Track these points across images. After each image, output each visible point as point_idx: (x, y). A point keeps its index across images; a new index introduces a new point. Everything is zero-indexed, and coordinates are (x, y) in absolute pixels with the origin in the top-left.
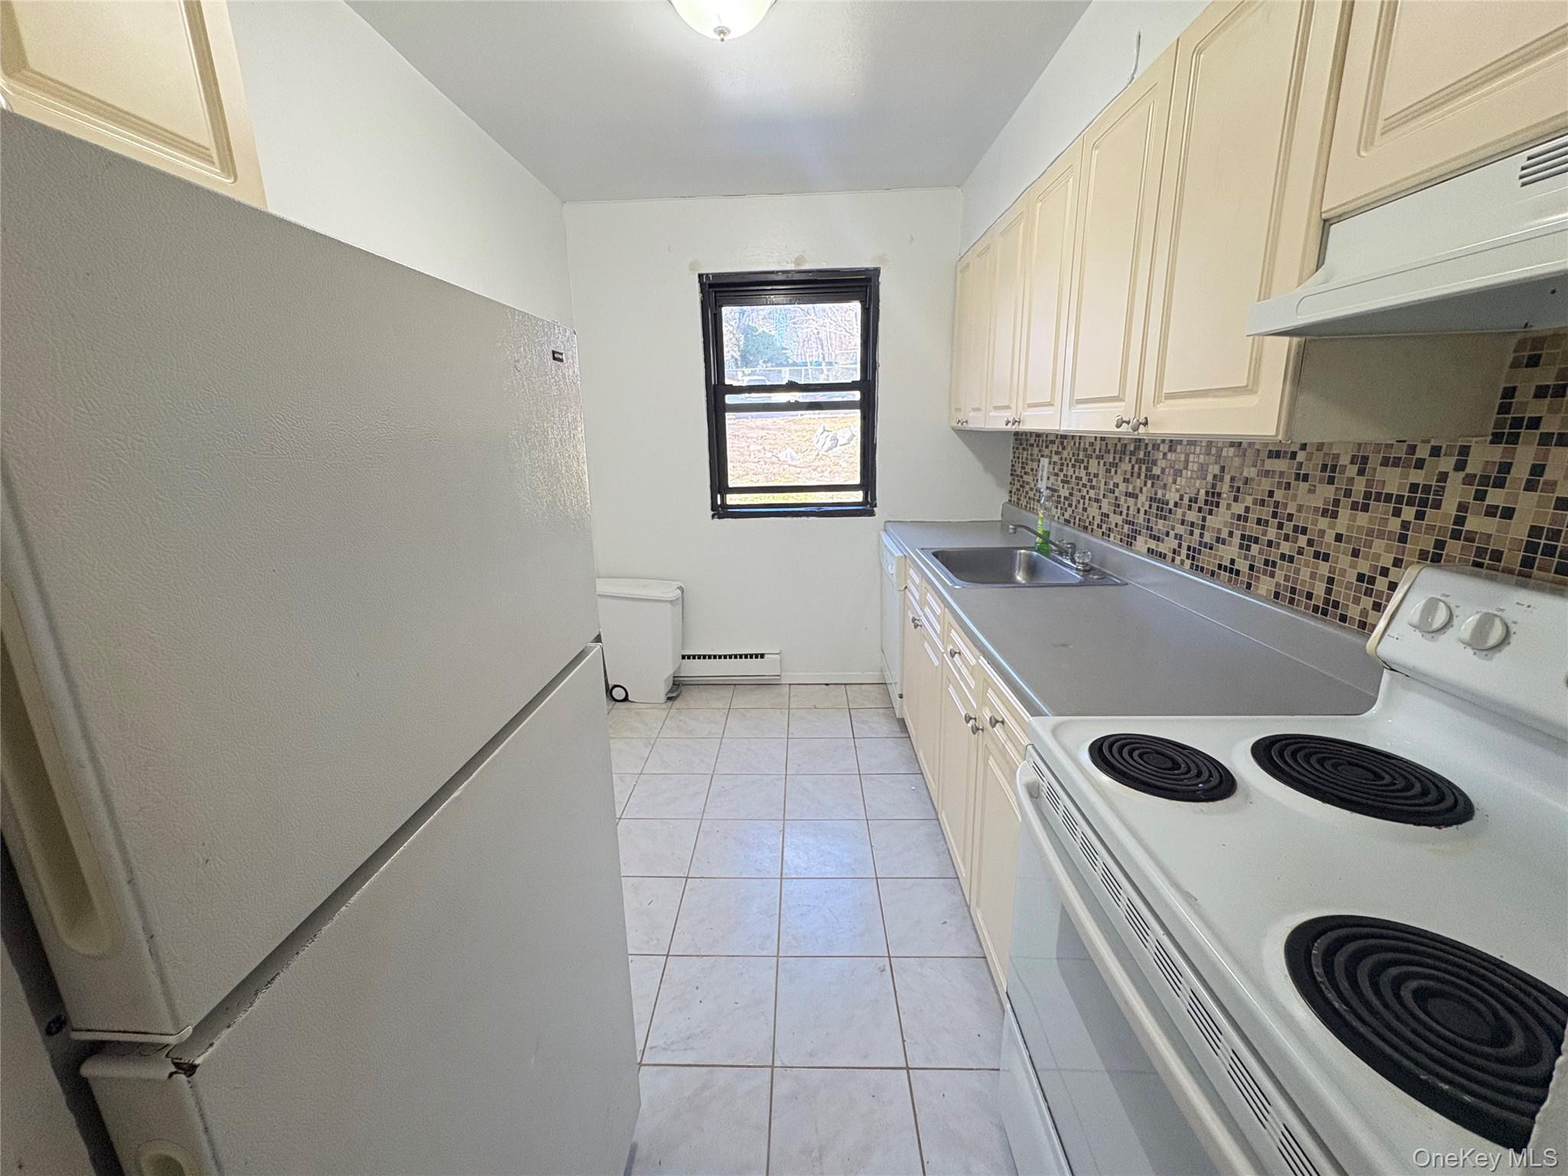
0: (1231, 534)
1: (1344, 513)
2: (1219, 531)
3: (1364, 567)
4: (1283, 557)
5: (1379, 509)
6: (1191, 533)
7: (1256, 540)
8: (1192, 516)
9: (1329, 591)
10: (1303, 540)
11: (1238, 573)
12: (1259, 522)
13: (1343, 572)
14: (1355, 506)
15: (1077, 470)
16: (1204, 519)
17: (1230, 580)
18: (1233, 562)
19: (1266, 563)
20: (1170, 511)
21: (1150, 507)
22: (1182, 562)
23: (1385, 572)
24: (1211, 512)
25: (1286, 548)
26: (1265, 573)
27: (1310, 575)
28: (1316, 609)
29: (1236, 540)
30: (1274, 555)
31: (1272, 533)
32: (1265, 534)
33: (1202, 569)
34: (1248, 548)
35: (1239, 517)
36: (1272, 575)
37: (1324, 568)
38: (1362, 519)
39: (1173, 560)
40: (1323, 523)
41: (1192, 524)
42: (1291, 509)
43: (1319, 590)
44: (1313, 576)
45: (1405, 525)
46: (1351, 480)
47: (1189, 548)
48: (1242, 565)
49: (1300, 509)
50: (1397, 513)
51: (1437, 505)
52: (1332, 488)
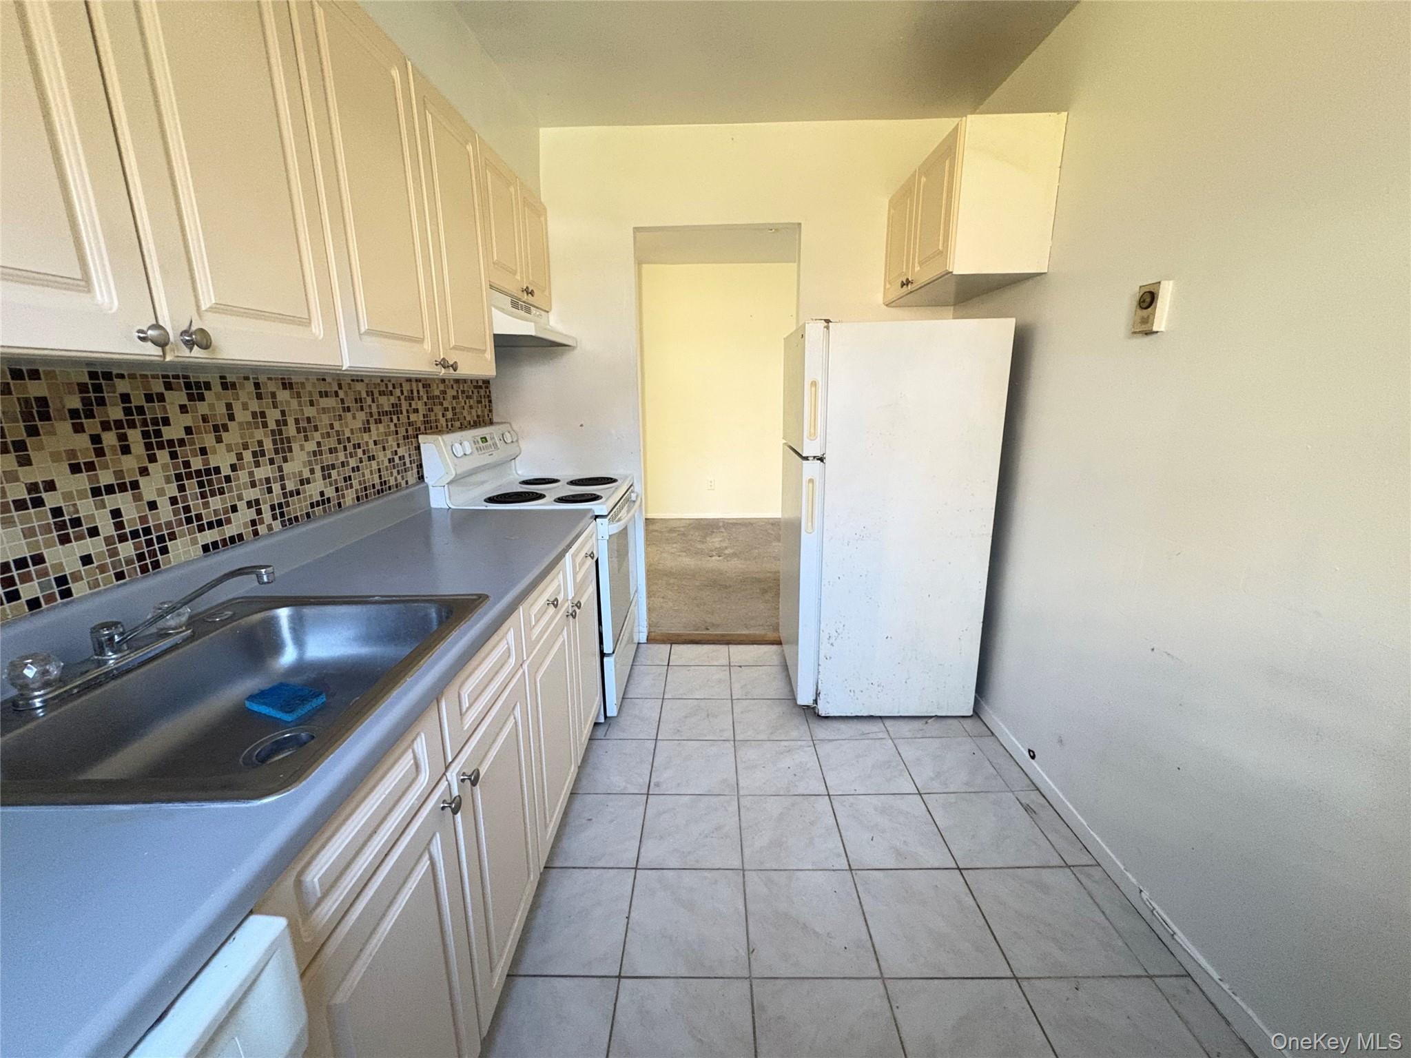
0: (312, 471)
1: (373, 427)
2: (300, 473)
4: (353, 470)
5: (385, 419)
6: (270, 490)
7: (333, 467)
8: (263, 472)
9: (380, 477)
10: (360, 452)
11: (329, 499)
12: (331, 451)
14: (376, 422)
16: (280, 469)
17: (324, 511)
18: (322, 494)
19: (345, 480)
27: (369, 474)
28: (378, 492)
31: (341, 456)
32: (337, 458)
34: (329, 476)
38: (381, 427)
40: (366, 436)
41: (268, 480)
43: (377, 481)
44: (372, 474)
45: (395, 425)
46: (370, 406)
47: (273, 508)
48: (330, 492)
49: (351, 432)
50: (392, 421)
51: (402, 413)
52: (363, 413)
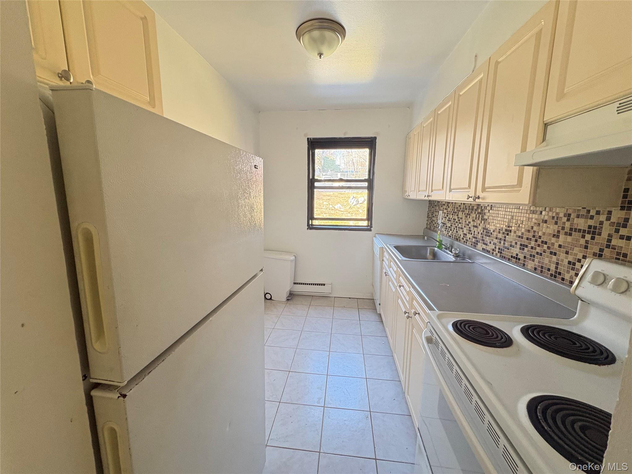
0: (516, 243)
1: (562, 237)
2: (511, 242)
3: (571, 258)
4: (537, 253)
5: (576, 235)
6: (500, 243)
7: (527, 246)
8: (500, 236)
9: (557, 268)
10: (545, 247)
11: (519, 259)
12: (527, 239)
13: (562, 261)
14: (566, 234)
15: (454, 216)
16: (505, 237)
17: (516, 262)
18: (517, 255)
19: (531, 255)
20: (491, 234)
21: (483, 231)
22: (496, 254)
23: (579, 261)
24: (508, 234)
25: (538, 249)
26: (530, 259)
27: (548, 261)
28: (551, 275)
29: (518, 246)
30: (534, 253)
31: (533, 243)
32: (530, 244)
33: (505, 257)
34: (523, 249)
35: (519, 237)
36: (533, 261)
37: (554, 258)
38: (569, 239)
39: (493, 253)
40: (554, 240)
41: (501, 239)
42: (540, 234)
43: (553, 267)
44: (550, 262)
45: (587, 242)
46: (564, 223)
47: (499, 249)
48: (521, 256)
49: (544, 234)
50: (583, 237)
51: (600, 234)
52: (557, 226)
